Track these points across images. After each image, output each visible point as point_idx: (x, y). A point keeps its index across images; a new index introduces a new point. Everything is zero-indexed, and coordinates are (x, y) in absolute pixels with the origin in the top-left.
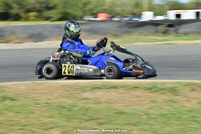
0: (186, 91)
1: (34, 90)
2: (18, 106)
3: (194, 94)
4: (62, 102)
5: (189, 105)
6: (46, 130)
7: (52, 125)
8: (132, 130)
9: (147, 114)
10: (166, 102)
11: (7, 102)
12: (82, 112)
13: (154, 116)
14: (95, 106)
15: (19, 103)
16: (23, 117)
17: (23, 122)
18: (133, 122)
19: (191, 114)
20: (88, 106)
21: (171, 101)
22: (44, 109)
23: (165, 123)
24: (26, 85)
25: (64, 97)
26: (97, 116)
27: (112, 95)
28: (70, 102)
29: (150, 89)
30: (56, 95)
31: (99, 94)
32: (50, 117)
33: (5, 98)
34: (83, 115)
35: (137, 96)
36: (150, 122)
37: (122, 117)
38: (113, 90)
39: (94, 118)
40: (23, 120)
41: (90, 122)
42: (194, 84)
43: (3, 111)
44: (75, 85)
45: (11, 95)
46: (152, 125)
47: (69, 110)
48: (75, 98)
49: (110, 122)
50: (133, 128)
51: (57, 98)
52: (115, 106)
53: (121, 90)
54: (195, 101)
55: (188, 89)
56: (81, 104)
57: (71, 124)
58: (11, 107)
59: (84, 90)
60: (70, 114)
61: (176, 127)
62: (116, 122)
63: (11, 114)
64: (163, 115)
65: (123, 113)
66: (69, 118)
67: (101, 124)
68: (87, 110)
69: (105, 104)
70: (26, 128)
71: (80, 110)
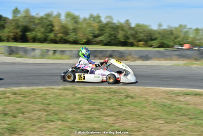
1: (145, 92)
2: (135, 102)
4: (164, 102)
6: (155, 119)
7: (158, 117)
11: (129, 99)
12: (177, 110)
14: (186, 106)
15: (136, 100)
16: (139, 110)
17: (139, 113)
20: (181, 106)
22: (152, 105)
24: (139, 89)
25: (165, 99)
26: (188, 113)
27: (197, 99)
28: (169, 102)
30: (159, 97)
31: (188, 98)
32: (156, 111)
33: (127, 97)
34: (178, 112)
38: (198, 96)
39: (186, 114)
41: (183, 117)
43: (127, 105)
44: (172, 91)
45: (131, 95)
47: (169, 108)
48: (173, 100)
49: (197, 118)
51: (160, 99)
52: (199, 107)
56: (176, 104)
57: (170, 117)
58: (131, 103)
59: (178, 94)
60: (169, 110)
63: (131, 107)
66: (169, 113)
67: (190, 119)
68: (181, 108)
69: (193, 106)
70: (142, 117)
71: (176, 108)
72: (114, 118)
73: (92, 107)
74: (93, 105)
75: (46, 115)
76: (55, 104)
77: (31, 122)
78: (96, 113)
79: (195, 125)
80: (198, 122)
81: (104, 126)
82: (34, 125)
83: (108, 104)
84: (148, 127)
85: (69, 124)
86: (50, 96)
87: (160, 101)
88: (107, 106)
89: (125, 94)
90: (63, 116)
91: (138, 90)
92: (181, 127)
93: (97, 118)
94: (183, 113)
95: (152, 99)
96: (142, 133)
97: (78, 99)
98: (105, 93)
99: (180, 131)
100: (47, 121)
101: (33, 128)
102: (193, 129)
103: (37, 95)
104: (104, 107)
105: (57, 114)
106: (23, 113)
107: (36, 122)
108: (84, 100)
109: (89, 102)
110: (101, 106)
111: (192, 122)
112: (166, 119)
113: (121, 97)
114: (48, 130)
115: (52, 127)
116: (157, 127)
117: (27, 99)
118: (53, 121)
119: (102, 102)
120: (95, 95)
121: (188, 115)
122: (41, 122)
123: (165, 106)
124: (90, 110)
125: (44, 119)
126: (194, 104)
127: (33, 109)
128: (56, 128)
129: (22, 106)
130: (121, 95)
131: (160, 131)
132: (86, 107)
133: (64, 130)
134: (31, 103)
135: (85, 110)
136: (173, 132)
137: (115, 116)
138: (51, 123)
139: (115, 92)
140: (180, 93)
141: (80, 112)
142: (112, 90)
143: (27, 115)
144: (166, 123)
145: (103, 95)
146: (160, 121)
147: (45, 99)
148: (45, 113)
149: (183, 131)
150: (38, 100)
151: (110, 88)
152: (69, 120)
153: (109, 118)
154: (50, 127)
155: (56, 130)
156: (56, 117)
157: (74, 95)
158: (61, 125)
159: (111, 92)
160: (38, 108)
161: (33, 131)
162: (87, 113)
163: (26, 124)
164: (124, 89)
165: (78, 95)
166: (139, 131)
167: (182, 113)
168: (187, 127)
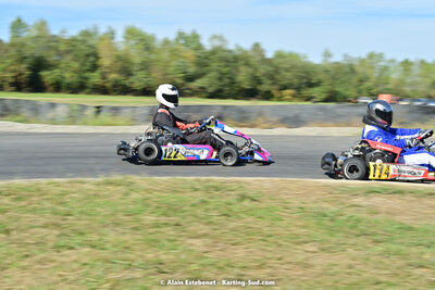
1: (283, 188)
2: (260, 209)
4: (323, 208)
6: (298, 244)
7: (306, 238)
8: (423, 253)
11: (246, 203)
12: (350, 224)
14: (369, 217)
15: (262, 205)
16: (267, 224)
17: (266, 230)
18: (425, 242)
20: (359, 215)
22: (296, 215)
24: (272, 182)
25: (326, 201)
26: (373, 230)
27: (396, 203)
28: (334, 209)
30: (313, 198)
31: (376, 200)
32: (304, 227)
33: (243, 197)
34: (352, 227)
37: (410, 234)
38: (397, 195)
39: (368, 232)
40: (266, 229)
41: (362, 238)
43: (241, 215)
44: (341, 186)
45: (251, 193)
47: (332, 220)
48: (343, 204)
49: (391, 241)
50: (424, 250)
51: (315, 202)
52: (398, 218)
53: (408, 197)
56: (349, 212)
57: (334, 240)
58: (250, 210)
59: (354, 193)
60: (332, 224)
62: (402, 241)
63: (250, 219)
65: (410, 229)
66: (331, 231)
67: (377, 242)
68: (358, 221)
69: (385, 215)
70: (270, 239)
71: (347, 221)
72: (208, 241)
73: (164, 219)
74: (165, 214)
75: (59, 236)
76: (82, 213)
77: (22, 249)
78: (170, 232)
79: (387, 253)
80: (393, 247)
81: (183, 257)
82: (27, 256)
83: (200, 212)
84: (280, 259)
85: (104, 254)
86: (73, 198)
87: (314, 205)
88: (195, 216)
89: (237, 192)
90: (94, 238)
91: (267, 185)
92: (353, 259)
93: (170, 241)
94: (362, 231)
95: (296, 203)
96: (269, 270)
97: (134, 202)
98: (196, 190)
99: (351, 267)
100: (58, 248)
101: (25, 263)
102: (381, 262)
103: (44, 195)
104: (190, 218)
105: (82, 234)
106: (7, 232)
107: (34, 250)
108: (147, 206)
109: (159, 208)
110: (184, 217)
111: (380, 248)
112: (321, 242)
113: (230, 198)
114: (56, 267)
115: (68, 260)
116: (300, 258)
117: (23, 203)
118: (72, 248)
119: (186, 208)
120: (172, 196)
121: (374, 234)
122: (44, 251)
123: (325, 216)
124: (157, 225)
125: (51, 244)
126: (388, 213)
127: (32, 224)
128: (75, 261)
129: (10, 218)
130: (228, 195)
131: (307, 266)
132: (150, 219)
133: (93, 266)
134: (30, 211)
135: (147, 225)
136: (336, 269)
137: (212, 237)
138: (67, 252)
139: (217, 189)
140: (359, 189)
141: (135, 229)
142: (211, 184)
143: (15, 235)
144: (323, 250)
145: (190, 194)
146: (309, 247)
147: (62, 203)
148: (57, 232)
149: (359, 267)
150: (48, 205)
151: (208, 181)
152: (107, 246)
153: (197, 242)
154: (63, 259)
155: (76, 266)
156: (78, 239)
157: (127, 194)
158: (87, 254)
159: (207, 189)
160: (42, 221)
161: (24, 268)
162: (151, 231)
163: (11, 255)
164: (238, 182)
165: (134, 196)
166: (260, 267)
168: (367, 259)
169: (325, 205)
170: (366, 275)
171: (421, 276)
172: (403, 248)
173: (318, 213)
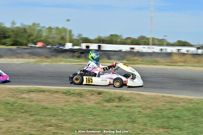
0: (88, 95)
3: (93, 97)
5: (89, 104)
8: (51, 120)
9: (62, 109)
10: (75, 101)
12: (20, 107)
13: (66, 111)
14: (29, 103)
18: (53, 114)
19: (90, 110)
20: (24, 103)
21: (78, 101)
23: (73, 115)
26: (30, 110)
27: (41, 96)
28: (13, 100)
29: (66, 93)
30: (4, 95)
31: (32, 95)
34: (21, 109)
35: (57, 98)
36: (64, 115)
37: (46, 111)
38: (42, 93)
39: (28, 111)
42: (93, 91)
46: (65, 116)
47: (12, 105)
48: (17, 97)
49: (38, 114)
50: (52, 118)
51: (4, 97)
52: (42, 104)
53: (47, 93)
54: (93, 102)
55: (90, 93)
56: (20, 102)
57: (12, 115)
59: (22, 92)
60: (12, 108)
61: (79, 118)
62: (42, 114)
64: (73, 110)
65: (47, 108)
66: (11, 111)
67: (33, 115)
68: (23, 105)
69: (36, 102)
71: (19, 105)
80: (38, 117)
87: (4, 99)
92: (20, 124)
99: (19, 128)
102: (32, 125)
111: (32, 118)
112: (7, 116)
121: (30, 112)
123: (8, 103)
126: (38, 101)
136: (12, 129)
140: (25, 90)
144: (7, 120)
149: (23, 128)
167: (24, 110)
168: (26, 124)
169: (9, 98)
170: (26, 131)
171: (50, 130)
172: (43, 117)
173: (5, 103)
